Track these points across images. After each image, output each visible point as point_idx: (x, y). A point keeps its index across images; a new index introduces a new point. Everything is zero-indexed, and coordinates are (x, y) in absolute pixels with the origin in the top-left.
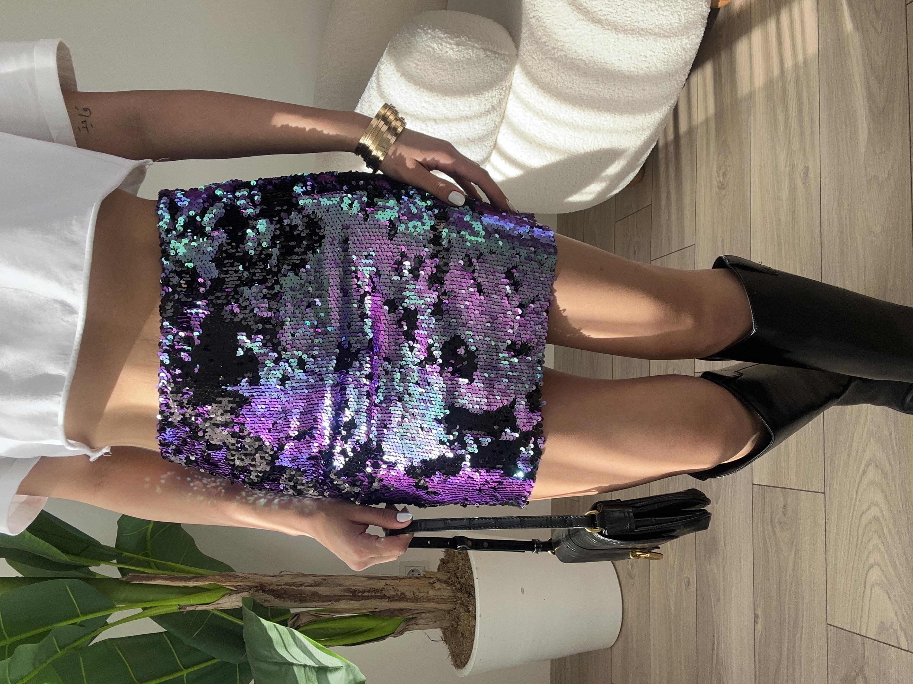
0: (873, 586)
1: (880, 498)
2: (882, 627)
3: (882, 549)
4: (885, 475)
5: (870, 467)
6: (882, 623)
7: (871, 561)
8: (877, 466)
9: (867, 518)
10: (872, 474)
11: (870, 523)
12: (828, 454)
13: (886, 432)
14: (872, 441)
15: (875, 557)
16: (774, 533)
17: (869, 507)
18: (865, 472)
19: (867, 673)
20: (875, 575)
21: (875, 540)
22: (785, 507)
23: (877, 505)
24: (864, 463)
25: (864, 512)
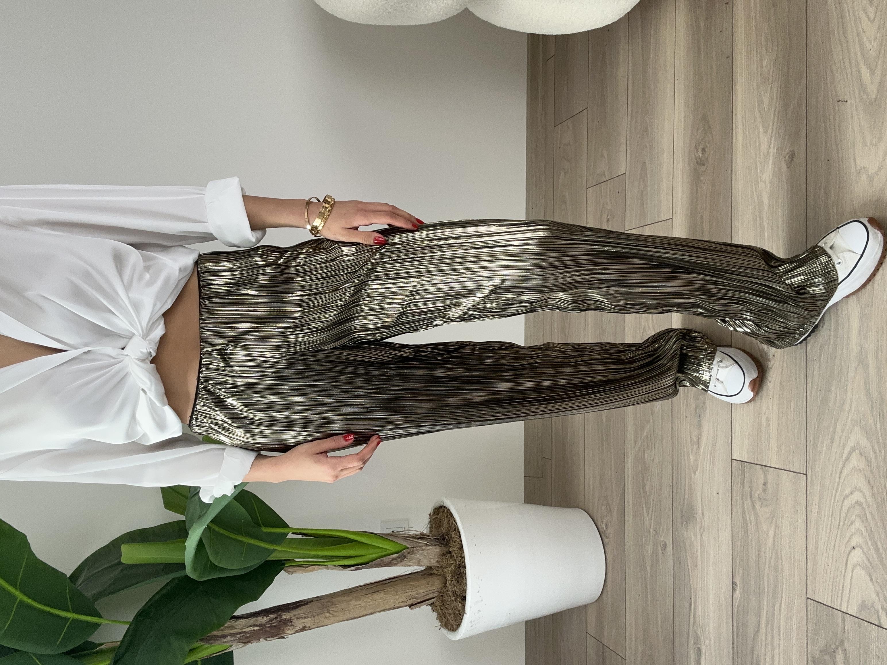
0: (854, 567)
1: (862, 484)
2: (863, 606)
3: (865, 533)
4: (869, 463)
6: (863, 602)
7: (853, 544)
8: (861, 454)
9: (849, 502)
10: (855, 461)
11: (852, 507)
12: (810, 438)
13: (871, 421)
14: (857, 428)
15: (856, 540)
16: (754, 508)
18: (847, 459)
19: (847, 645)
20: (857, 556)
21: (858, 524)
22: (765, 484)
23: (860, 490)
25: (847, 496)
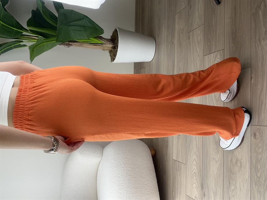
0: (194, 187)
1: (195, 168)
4: (197, 163)
5: (194, 160)
6: (196, 196)
8: (195, 161)
10: (194, 162)
11: (194, 173)
12: (187, 156)
13: (197, 153)
16: (177, 171)
18: (193, 161)
20: (194, 185)
21: (195, 177)
22: (179, 166)
23: (195, 169)
25: (193, 171)
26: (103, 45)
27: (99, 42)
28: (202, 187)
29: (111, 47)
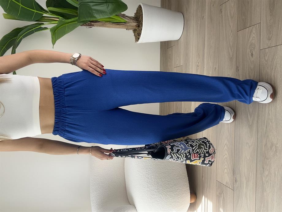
0: (225, 173)
1: (227, 153)
2: (227, 183)
3: (227, 165)
4: (228, 148)
6: (227, 182)
7: (225, 167)
8: (227, 146)
9: (225, 157)
13: (229, 138)
14: (226, 139)
15: (226, 167)
17: (225, 155)
18: (224, 146)
19: (224, 192)
20: (226, 170)
21: (226, 163)
23: (227, 155)
24: (224, 144)
25: (224, 156)
26: (126, 24)
27: (122, 21)
28: (234, 172)
29: (136, 26)
